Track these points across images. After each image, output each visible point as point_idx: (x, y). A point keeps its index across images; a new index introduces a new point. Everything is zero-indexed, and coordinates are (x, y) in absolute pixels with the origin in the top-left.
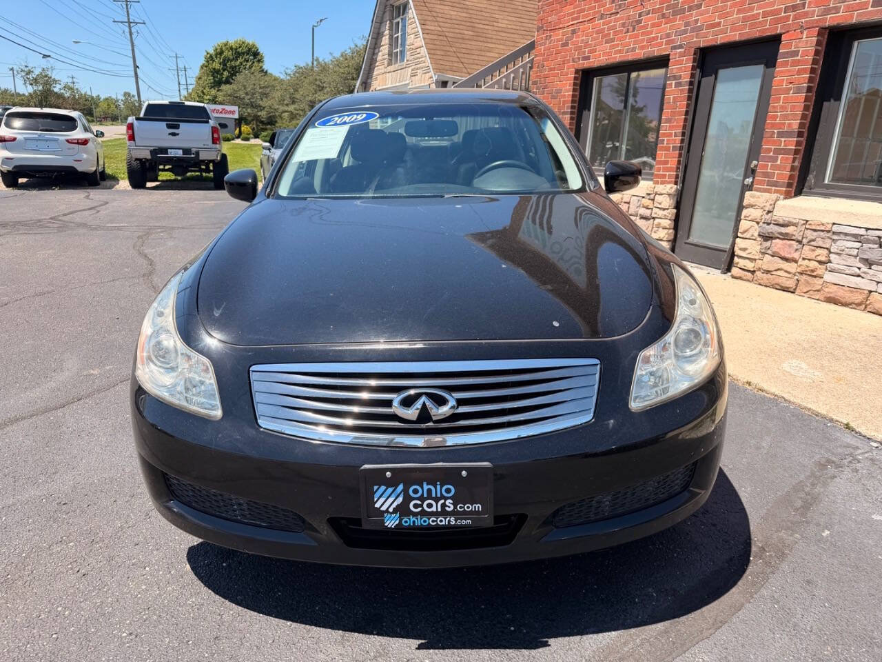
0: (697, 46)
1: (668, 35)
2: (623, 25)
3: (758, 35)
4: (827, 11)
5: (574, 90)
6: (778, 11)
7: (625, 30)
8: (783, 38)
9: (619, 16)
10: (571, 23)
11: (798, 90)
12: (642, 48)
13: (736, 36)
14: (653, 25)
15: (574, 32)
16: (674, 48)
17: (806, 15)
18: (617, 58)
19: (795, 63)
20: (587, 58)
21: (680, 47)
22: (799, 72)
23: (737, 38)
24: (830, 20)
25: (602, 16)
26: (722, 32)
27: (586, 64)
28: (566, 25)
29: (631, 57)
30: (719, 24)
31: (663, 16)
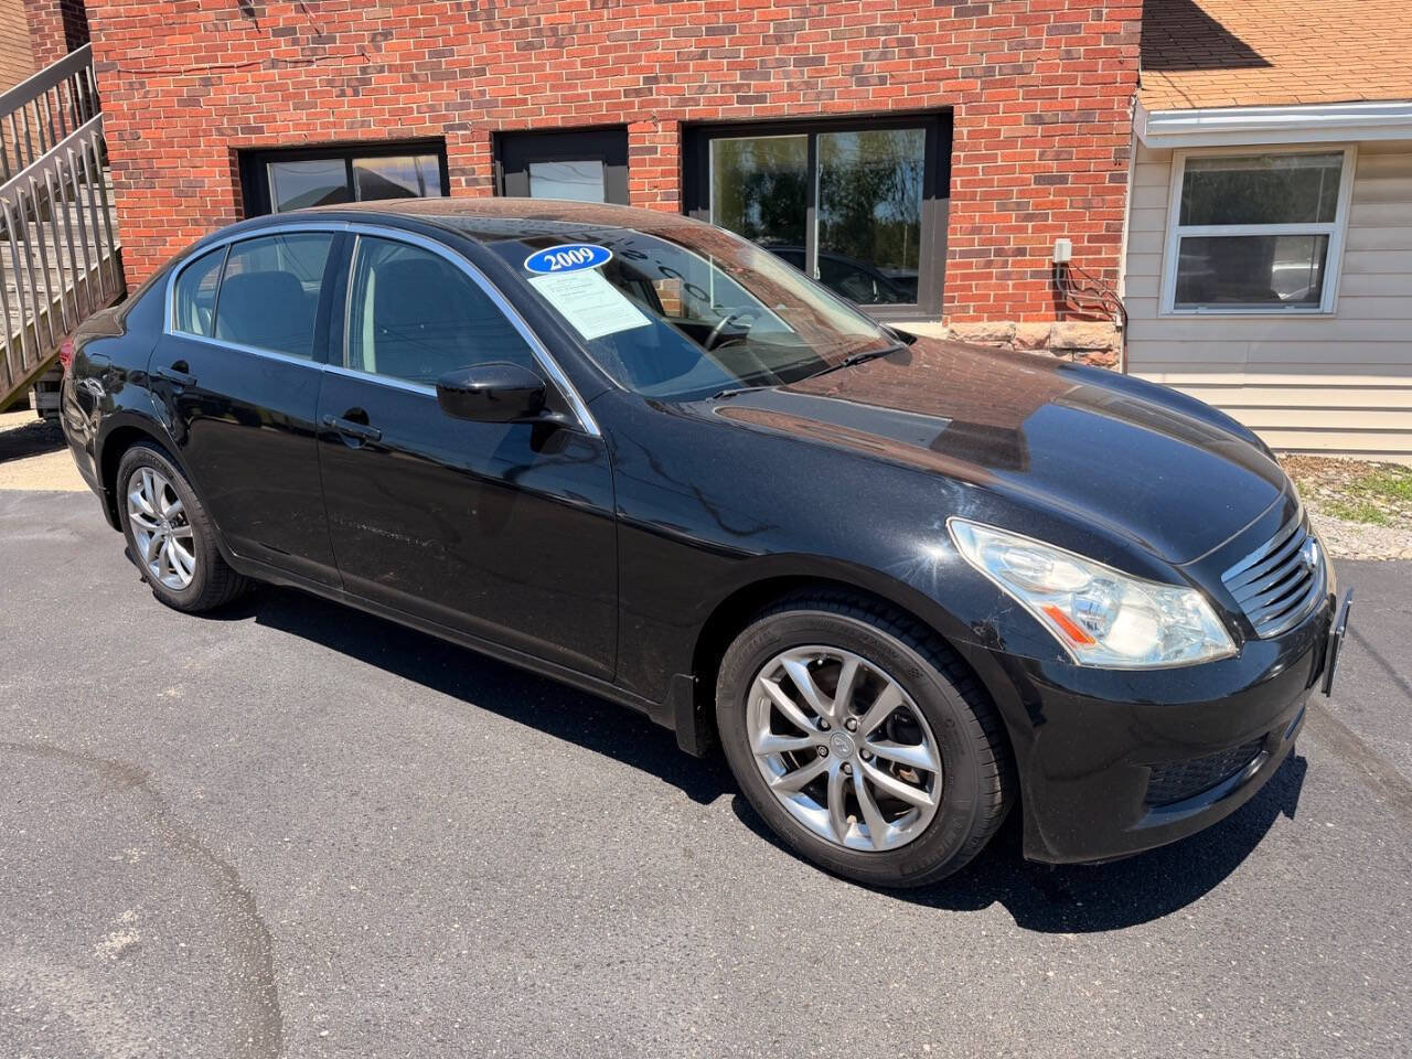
0: (493, 128)
1: (432, 108)
2: (330, 83)
3: (591, 122)
4: (684, 102)
5: (234, 183)
6: (616, 94)
7: (335, 91)
8: (630, 128)
9: (314, 67)
10: (194, 66)
11: (667, 197)
12: (384, 122)
13: (558, 121)
14: (397, 90)
15: (206, 82)
16: (452, 128)
17: (656, 103)
18: (333, 135)
19: (655, 162)
20: (260, 130)
21: (463, 127)
22: (664, 174)
23: (560, 124)
24: (689, 114)
25: (274, 64)
26: (532, 113)
27: (255, 141)
28: (182, 68)
29: (360, 135)
30: (524, 101)
31: (414, 78)
